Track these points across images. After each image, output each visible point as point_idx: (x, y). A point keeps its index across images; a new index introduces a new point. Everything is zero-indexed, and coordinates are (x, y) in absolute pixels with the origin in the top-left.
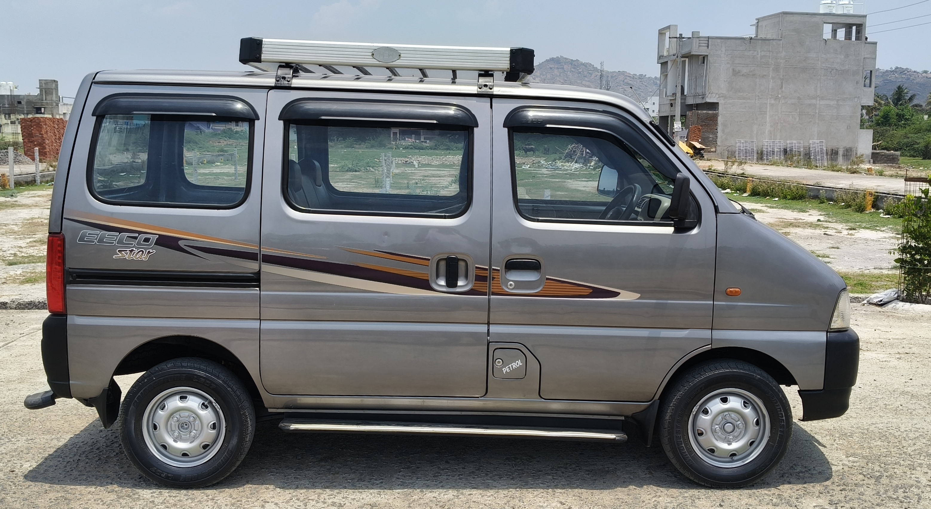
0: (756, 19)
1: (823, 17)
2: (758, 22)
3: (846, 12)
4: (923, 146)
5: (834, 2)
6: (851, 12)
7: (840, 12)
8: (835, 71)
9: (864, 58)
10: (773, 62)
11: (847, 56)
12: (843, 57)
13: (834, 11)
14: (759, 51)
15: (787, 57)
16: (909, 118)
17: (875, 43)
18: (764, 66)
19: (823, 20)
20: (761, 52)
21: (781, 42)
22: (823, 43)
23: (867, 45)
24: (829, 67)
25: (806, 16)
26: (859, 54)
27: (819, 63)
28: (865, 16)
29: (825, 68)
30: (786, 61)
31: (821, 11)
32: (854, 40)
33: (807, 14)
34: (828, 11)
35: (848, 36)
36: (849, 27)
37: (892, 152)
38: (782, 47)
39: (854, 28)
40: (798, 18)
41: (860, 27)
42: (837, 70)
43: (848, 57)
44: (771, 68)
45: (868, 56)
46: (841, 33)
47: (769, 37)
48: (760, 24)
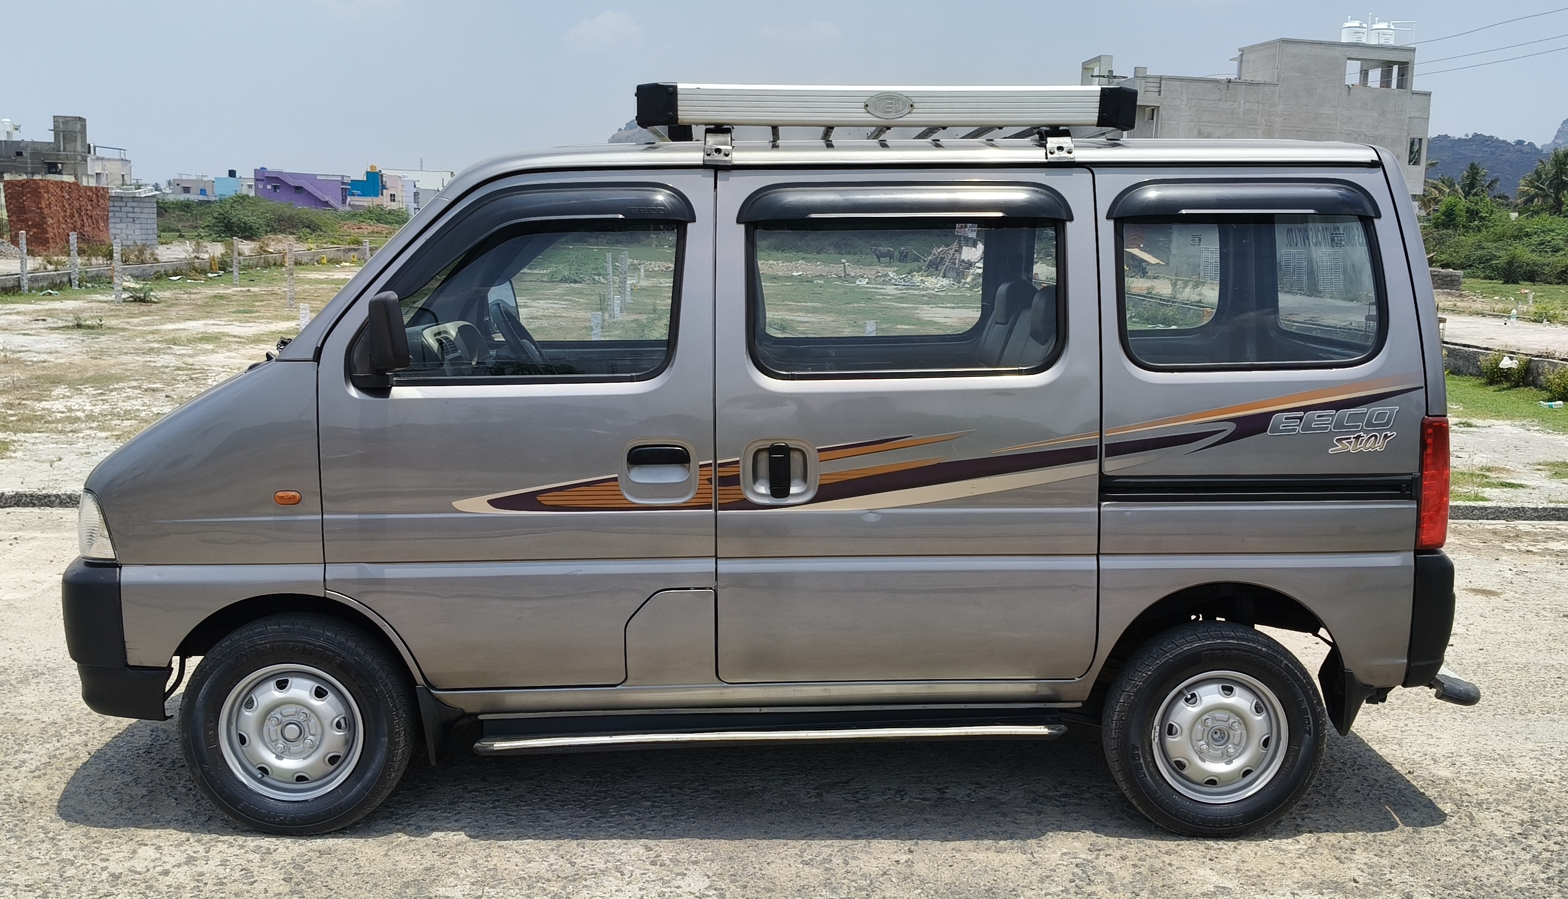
0: (1240, 50)
1: (1345, 49)
2: (1242, 55)
3: (1382, 42)
4: (1506, 261)
5: (1365, 25)
6: (1392, 42)
7: (1373, 41)
8: (1362, 137)
9: (1410, 118)
10: (1263, 121)
11: (1383, 113)
12: (1376, 115)
13: (1364, 40)
14: (1242, 102)
15: (1285, 113)
16: (1486, 217)
17: (1429, 94)
18: (1249, 126)
19: (1346, 54)
20: (1244, 103)
21: (1277, 89)
22: (1344, 92)
23: (1416, 96)
24: (1353, 131)
25: (1319, 46)
26: (1402, 111)
27: (1338, 124)
28: (1414, 50)
29: (1347, 132)
30: (1285, 119)
31: (1344, 40)
32: (1395, 88)
33: (1320, 43)
34: (1353, 40)
35: (1386, 82)
36: (1387, 66)
37: (1451, 270)
38: (1279, 97)
39: (1395, 69)
40: (1306, 49)
41: (1405, 68)
42: (1366, 135)
43: (1384, 115)
44: (1260, 131)
45: (1417, 114)
46: (1375, 76)
47: (1259, 79)
48: (1244, 58)
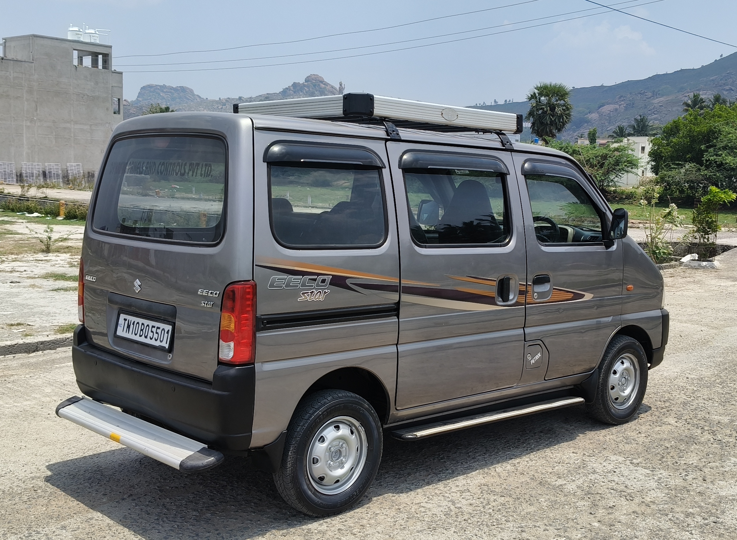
0: (3, 39)
1: (72, 43)
2: (5, 42)
3: (93, 41)
5: (81, 30)
6: (98, 42)
7: (87, 40)
8: (86, 96)
9: (112, 86)
10: (26, 85)
11: (97, 83)
12: (92, 84)
13: (82, 39)
14: (12, 72)
15: (40, 80)
17: (121, 73)
18: (17, 87)
19: (73, 46)
20: (13, 73)
21: (33, 65)
22: (73, 69)
23: (114, 74)
24: (81, 93)
25: (56, 41)
26: (107, 82)
27: (71, 88)
28: (111, 47)
29: (77, 93)
30: (39, 84)
31: (69, 38)
32: (101, 68)
33: (57, 39)
34: (76, 38)
35: (95, 63)
36: (95, 55)
38: (35, 70)
39: (100, 57)
40: (49, 42)
41: (106, 57)
42: (88, 96)
43: (98, 84)
44: (25, 90)
45: (115, 85)
47: (19, 58)
48: (7, 45)
